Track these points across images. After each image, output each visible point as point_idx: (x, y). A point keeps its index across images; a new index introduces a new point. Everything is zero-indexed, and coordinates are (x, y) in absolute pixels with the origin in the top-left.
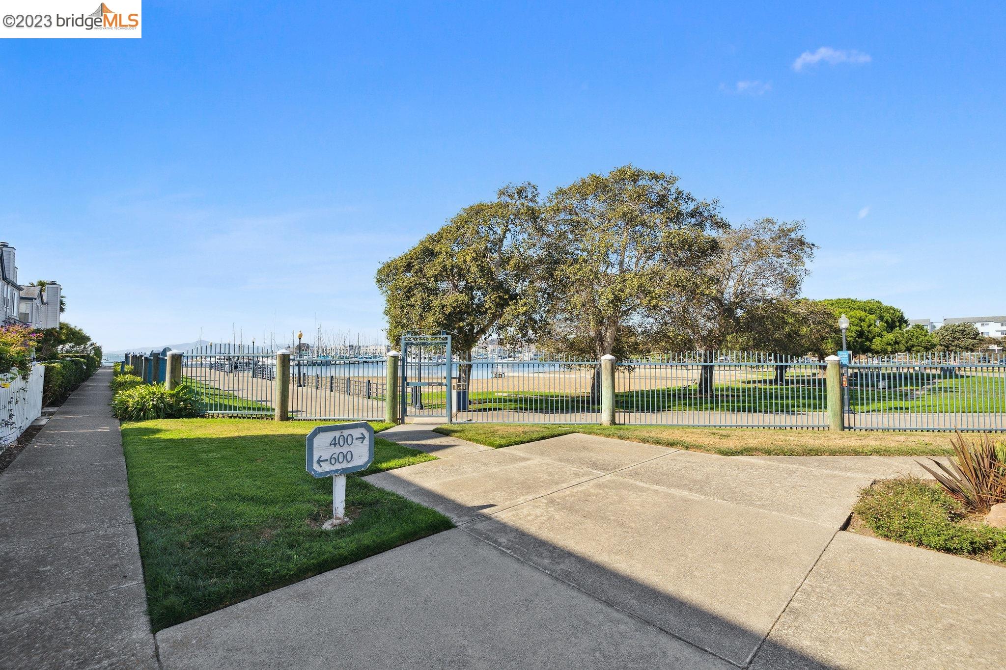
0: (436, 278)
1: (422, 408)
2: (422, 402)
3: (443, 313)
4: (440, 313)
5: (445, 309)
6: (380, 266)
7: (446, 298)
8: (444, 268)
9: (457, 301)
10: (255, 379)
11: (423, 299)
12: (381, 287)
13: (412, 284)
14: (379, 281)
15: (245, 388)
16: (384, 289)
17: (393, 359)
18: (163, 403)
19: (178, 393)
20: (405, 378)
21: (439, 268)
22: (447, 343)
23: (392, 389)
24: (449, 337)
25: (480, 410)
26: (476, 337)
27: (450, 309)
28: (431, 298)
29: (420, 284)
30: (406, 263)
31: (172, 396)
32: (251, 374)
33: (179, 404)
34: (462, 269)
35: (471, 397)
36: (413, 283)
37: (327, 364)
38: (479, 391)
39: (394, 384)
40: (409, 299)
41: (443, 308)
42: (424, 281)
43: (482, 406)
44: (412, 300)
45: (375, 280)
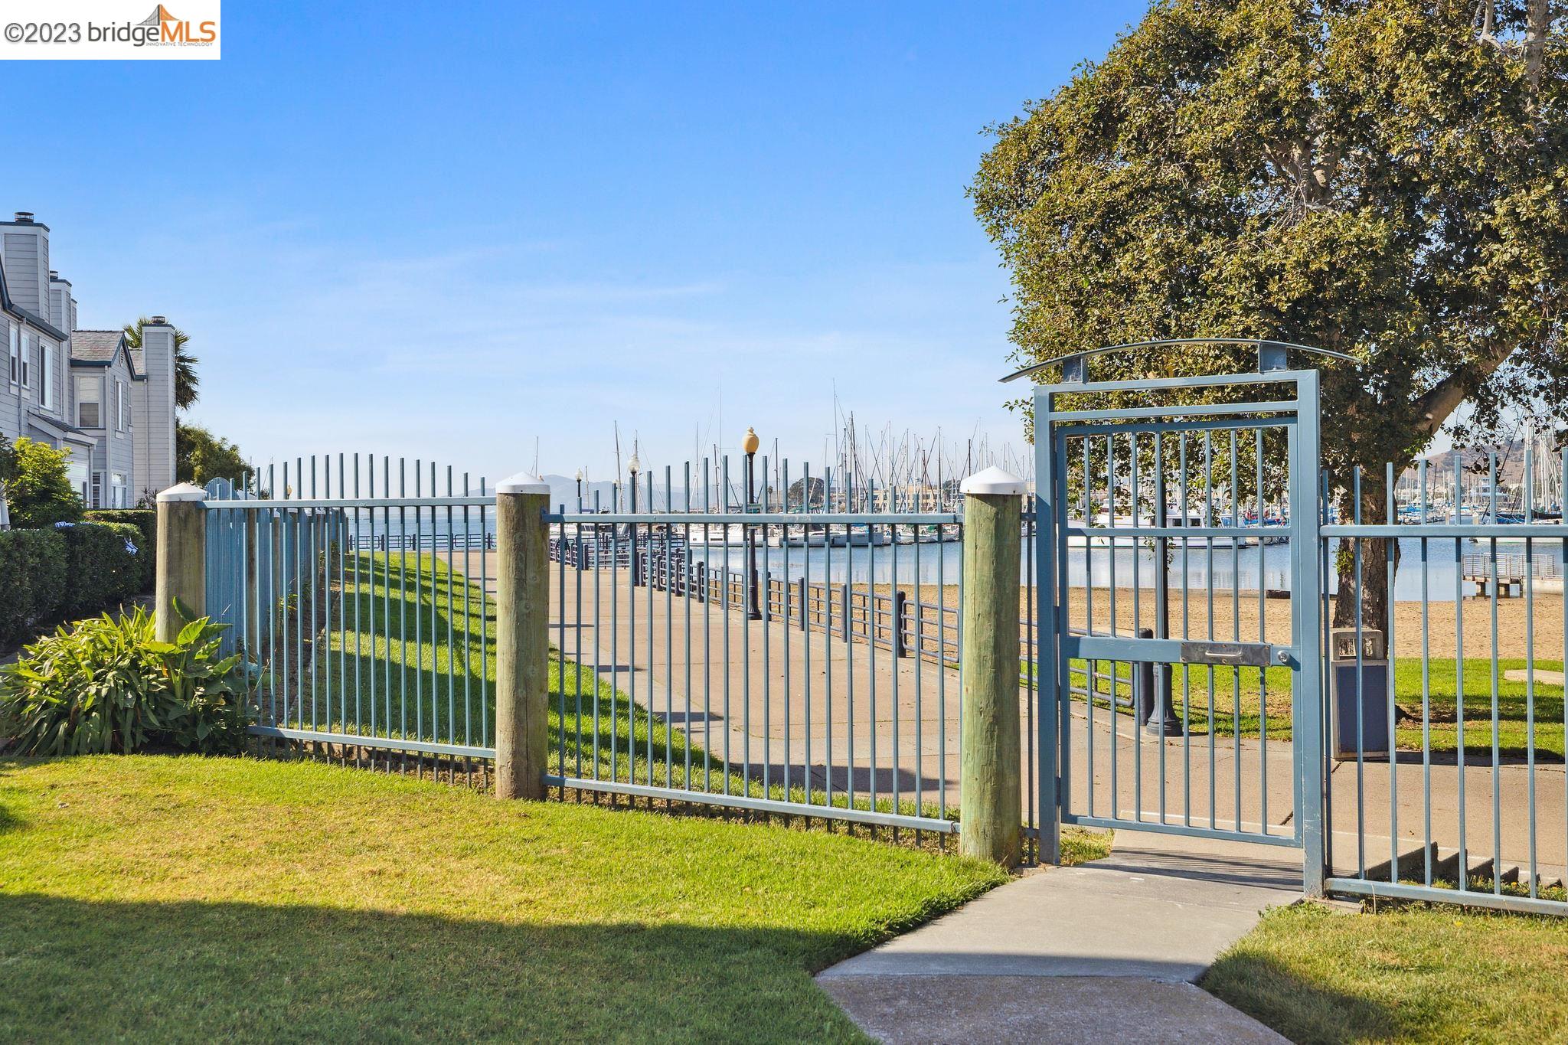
0: (1227, 157)
1: (1174, 728)
2: (1178, 695)
3: (1268, 309)
4: (1247, 311)
5: (1273, 287)
6: (990, 144)
7: (1278, 241)
8: (1269, 105)
9: (1330, 245)
10: (641, 592)
11: (1169, 254)
12: (998, 229)
13: (1118, 194)
14: (988, 203)
15: (588, 617)
16: (1010, 234)
17: (989, 510)
18: (134, 690)
19: (191, 649)
20: (1055, 616)
21: (1241, 107)
22: (1293, 415)
23: (989, 672)
24: (1307, 380)
25: (1444, 756)
26: (1422, 418)
27: (1298, 286)
28: (1208, 244)
29: (1153, 187)
30: (1093, 109)
31: (170, 659)
32: (625, 575)
33: (187, 696)
34: (1356, 99)
35: (1399, 688)
36: (1125, 189)
37: (872, 541)
38: (1436, 653)
39: (997, 648)
40: (1107, 258)
41: (1261, 287)
42: (1172, 172)
43: (1460, 735)
44: (1123, 261)
45: (972, 204)
